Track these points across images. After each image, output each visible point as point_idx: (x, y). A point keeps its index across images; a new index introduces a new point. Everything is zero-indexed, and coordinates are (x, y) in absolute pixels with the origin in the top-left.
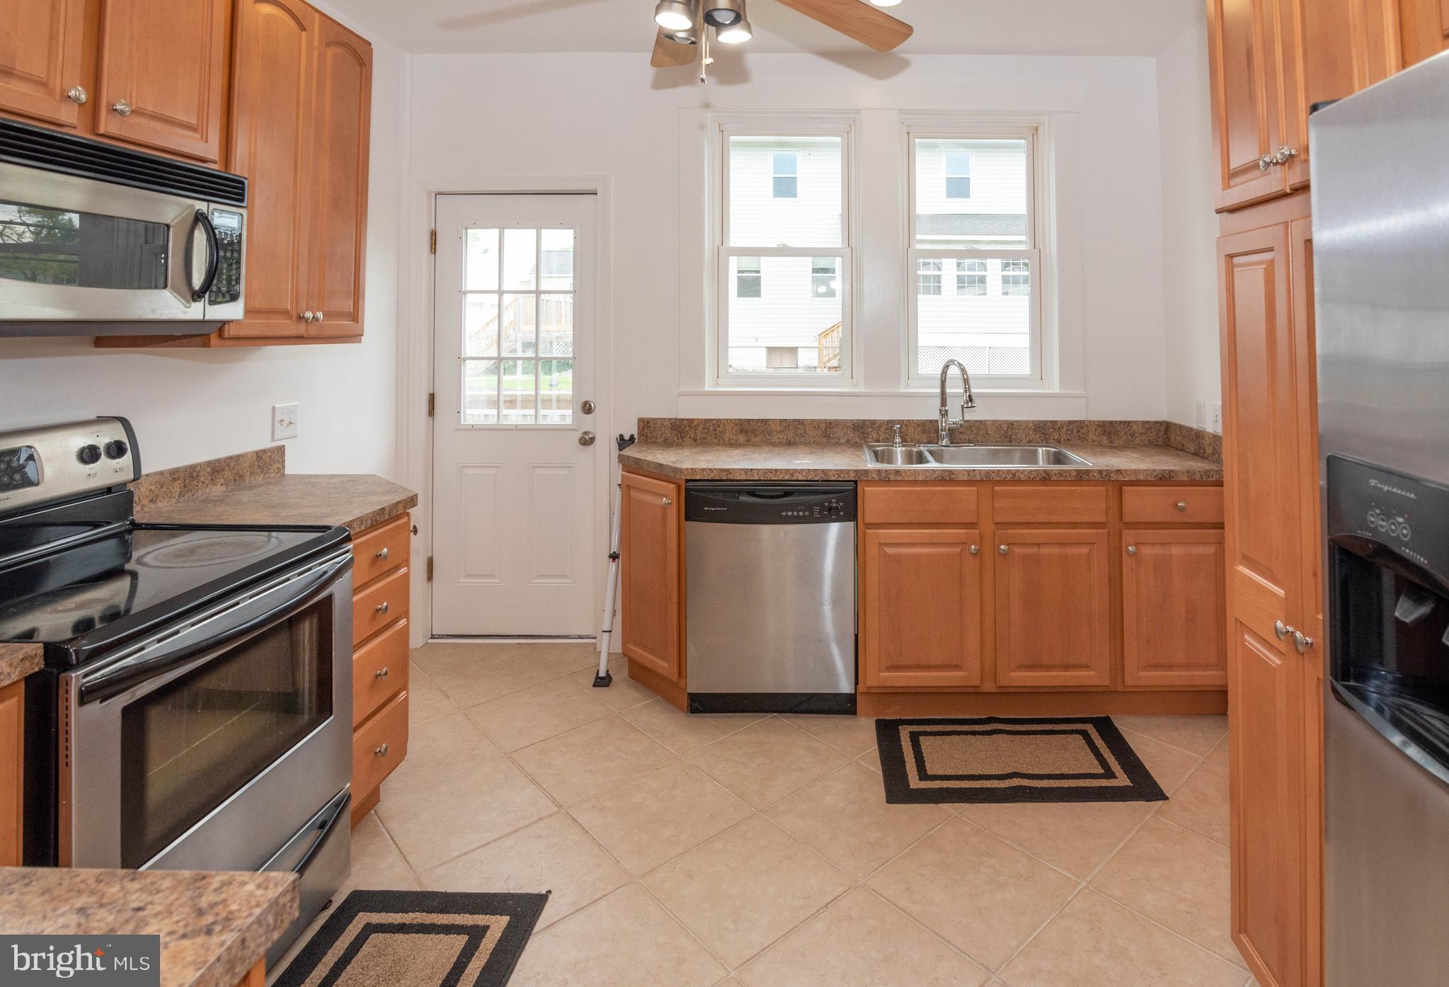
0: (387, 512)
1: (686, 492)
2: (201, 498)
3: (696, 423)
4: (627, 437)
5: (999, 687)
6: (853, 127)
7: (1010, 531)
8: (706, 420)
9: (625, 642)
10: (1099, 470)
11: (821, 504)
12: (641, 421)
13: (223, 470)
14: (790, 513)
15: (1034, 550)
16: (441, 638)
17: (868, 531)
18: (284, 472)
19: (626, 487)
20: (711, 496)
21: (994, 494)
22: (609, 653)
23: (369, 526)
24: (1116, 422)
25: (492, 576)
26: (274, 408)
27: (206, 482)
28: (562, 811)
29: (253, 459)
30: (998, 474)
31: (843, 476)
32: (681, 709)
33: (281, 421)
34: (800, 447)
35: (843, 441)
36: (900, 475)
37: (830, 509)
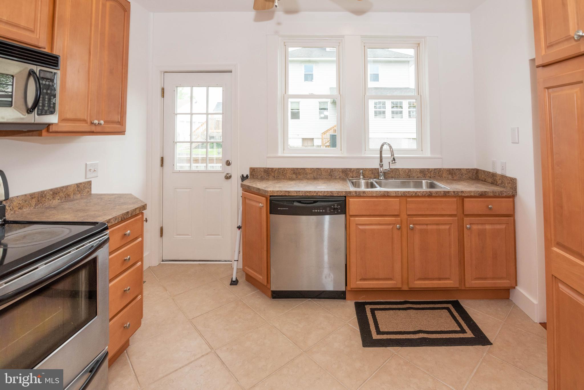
0: (130, 213)
1: (270, 201)
2: (47, 206)
3: (274, 170)
4: (245, 176)
5: (410, 288)
6: (341, 43)
7: (414, 219)
8: (279, 168)
9: (244, 265)
10: (454, 191)
11: (330, 206)
12: (251, 169)
13: (59, 193)
14: (316, 211)
15: (424, 227)
16: (166, 261)
17: (351, 218)
18: (91, 193)
19: (244, 198)
20: (281, 203)
21: (407, 202)
22: (237, 269)
23: (120, 221)
24: (455, 169)
25: (188, 235)
26: (86, 164)
27: (50, 198)
28: (213, 351)
29: (75, 187)
30: (409, 193)
31: (340, 194)
32: (268, 296)
33: (90, 170)
34: (320, 180)
35: (338, 177)
36: (365, 194)
37: (334, 209)
